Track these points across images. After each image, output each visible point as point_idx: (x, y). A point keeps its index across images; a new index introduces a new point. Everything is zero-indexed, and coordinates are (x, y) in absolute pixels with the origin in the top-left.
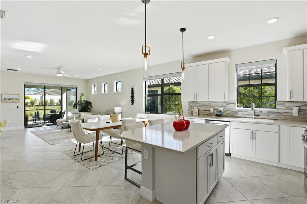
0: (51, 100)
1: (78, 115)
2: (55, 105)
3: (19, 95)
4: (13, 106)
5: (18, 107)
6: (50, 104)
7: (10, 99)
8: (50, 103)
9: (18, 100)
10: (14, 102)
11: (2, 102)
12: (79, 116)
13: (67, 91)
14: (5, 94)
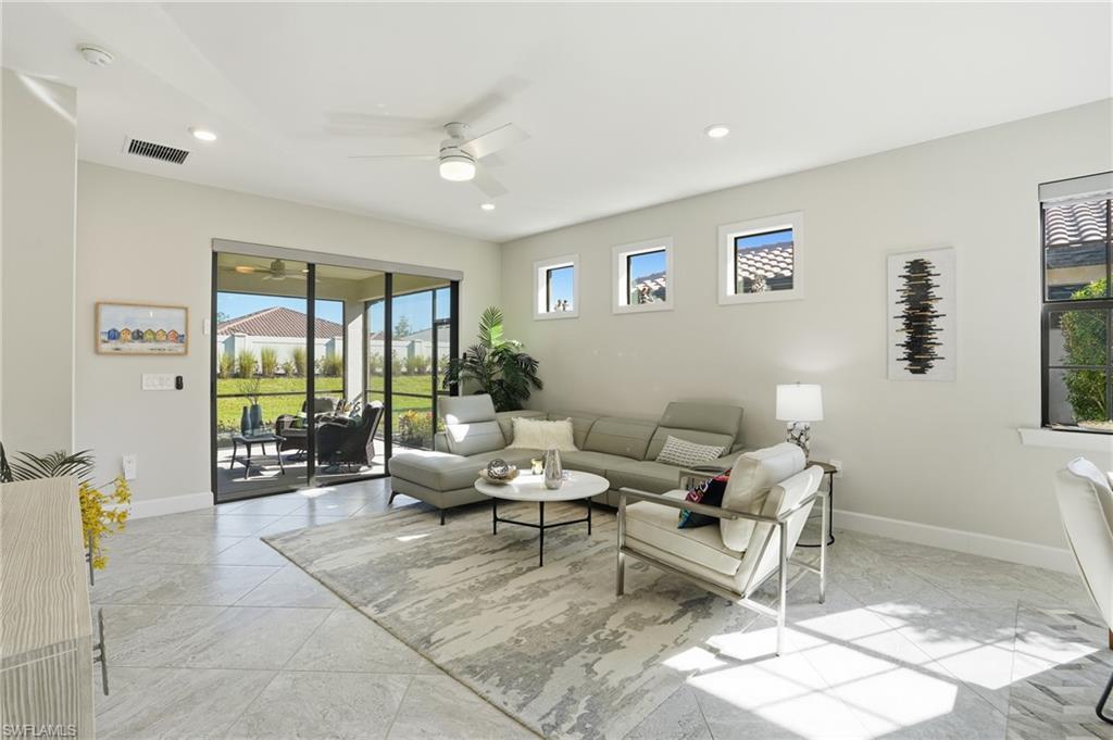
0: (263, 355)
1: (492, 427)
2: (280, 375)
3: (186, 309)
4: (157, 378)
5: (179, 384)
6: (260, 370)
7: (138, 336)
8: (260, 364)
9: (180, 338)
10: (161, 354)
11: (97, 351)
12: (499, 436)
13: (366, 308)
14: (111, 304)
